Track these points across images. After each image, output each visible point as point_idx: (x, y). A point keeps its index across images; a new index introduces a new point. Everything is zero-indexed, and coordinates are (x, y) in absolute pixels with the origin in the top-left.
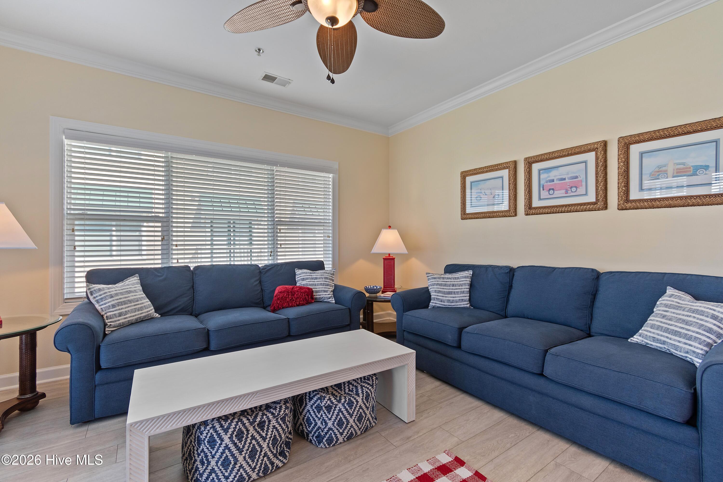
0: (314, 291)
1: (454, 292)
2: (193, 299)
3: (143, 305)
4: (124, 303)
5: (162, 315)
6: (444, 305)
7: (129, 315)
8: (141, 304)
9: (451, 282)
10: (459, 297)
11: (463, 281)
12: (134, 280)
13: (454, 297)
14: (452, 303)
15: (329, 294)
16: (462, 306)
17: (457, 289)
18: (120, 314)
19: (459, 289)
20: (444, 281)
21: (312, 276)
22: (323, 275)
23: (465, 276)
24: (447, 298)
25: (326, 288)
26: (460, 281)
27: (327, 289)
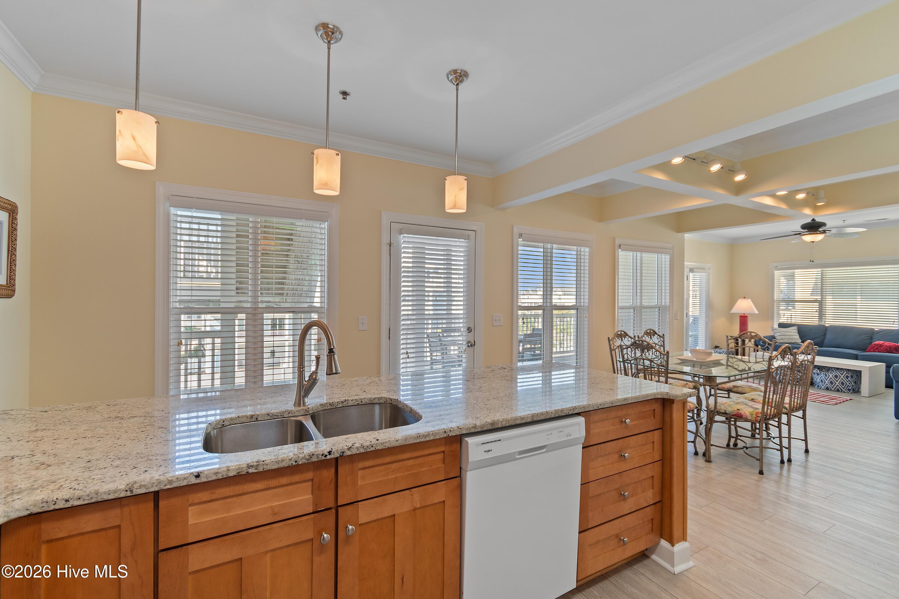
3: (793, 338)
7: (786, 340)
12: (796, 328)
18: (782, 339)
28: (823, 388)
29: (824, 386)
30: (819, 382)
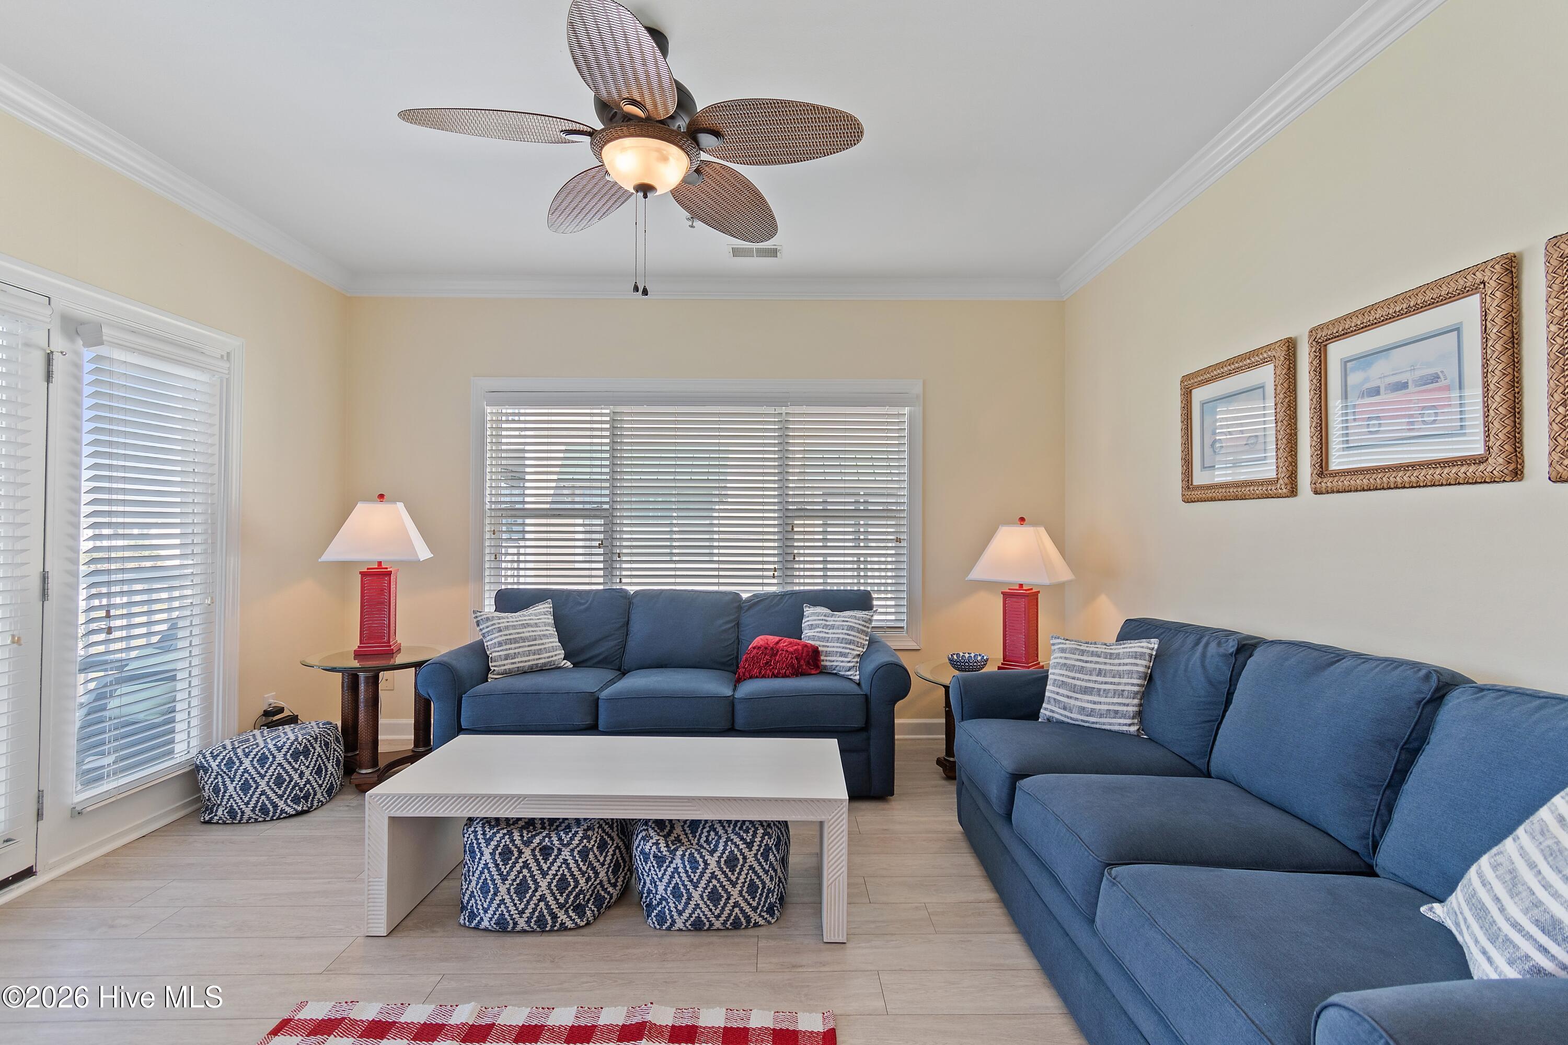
0: (822, 651)
1: (1099, 690)
2: (624, 646)
3: (542, 647)
4: (515, 641)
5: (575, 665)
6: (1071, 718)
7: (520, 659)
8: (539, 645)
9: (1097, 663)
10: (1109, 704)
11: (1127, 664)
12: (543, 608)
13: (1095, 703)
14: (1090, 715)
15: (849, 662)
16: (1116, 728)
17: (1106, 683)
18: (507, 657)
19: (1111, 683)
20: (1080, 660)
21: (827, 621)
22: (847, 621)
23: (1136, 652)
24: (1079, 703)
25: (846, 648)
26: (1120, 665)
27: (848, 651)
28: (679, 924)
29: (686, 915)
30: (663, 899)
